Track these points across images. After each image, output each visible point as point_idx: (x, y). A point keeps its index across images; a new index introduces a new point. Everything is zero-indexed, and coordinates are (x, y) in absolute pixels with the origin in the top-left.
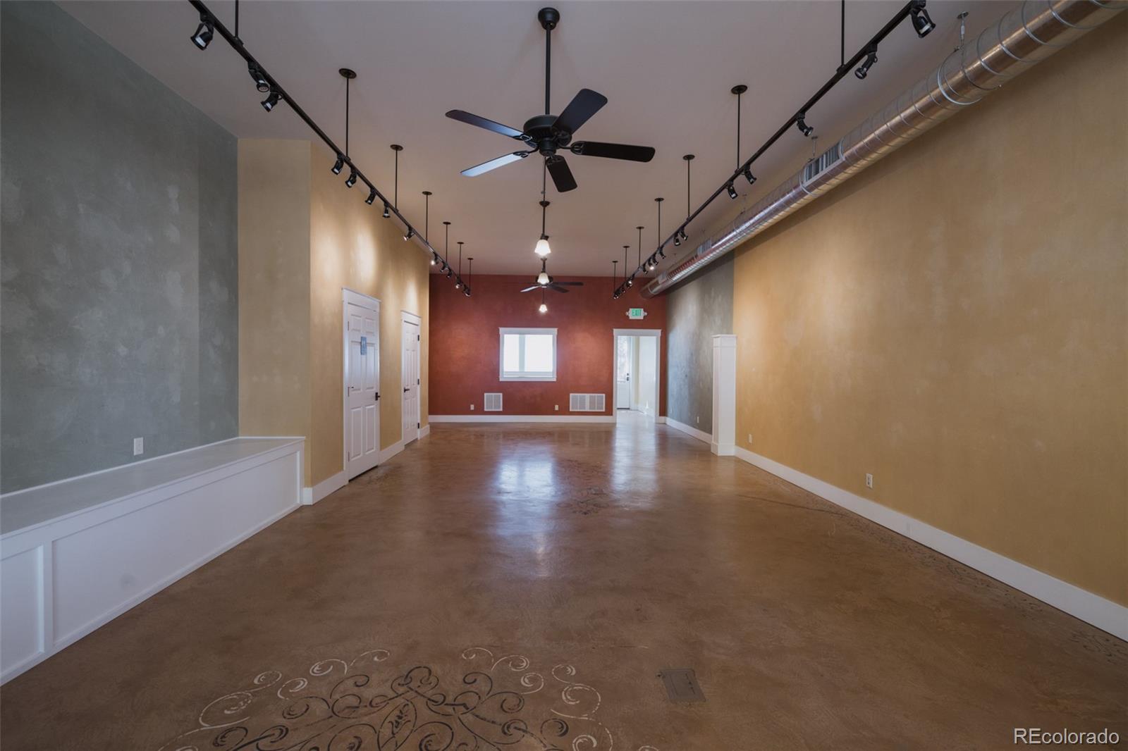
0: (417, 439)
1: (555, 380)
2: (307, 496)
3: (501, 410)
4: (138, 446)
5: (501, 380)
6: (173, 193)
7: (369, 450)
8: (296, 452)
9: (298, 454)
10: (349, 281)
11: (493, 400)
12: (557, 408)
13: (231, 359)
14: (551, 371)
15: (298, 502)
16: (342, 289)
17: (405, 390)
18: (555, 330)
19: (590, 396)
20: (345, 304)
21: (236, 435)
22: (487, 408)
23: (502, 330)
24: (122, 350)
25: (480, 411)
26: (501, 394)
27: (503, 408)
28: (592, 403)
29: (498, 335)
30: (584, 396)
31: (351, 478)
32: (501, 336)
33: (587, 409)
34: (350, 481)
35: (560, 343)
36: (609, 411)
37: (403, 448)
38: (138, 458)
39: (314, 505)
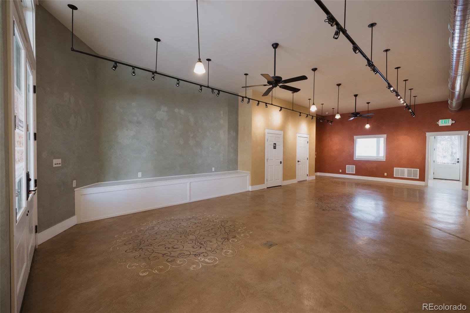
0: (306, 180)
1: (385, 160)
2: (250, 188)
3: (354, 173)
4: (213, 169)
5: (354, 159)
6: (222, 112)
7: (277, 180)
8: (247, 176)
9: (248, 176)
10: (269, 126)
11: (351, 168)
12: (386, 174)
13: (236, 150)
14: (383, 156)
15: (248, 189)
16: (265, 129)
17: (298, 161)
18: (385, 136)
19: (408, 170)
20: (266, 133)
21: (237, 170)
22: (347, 172)
23: (355, 137)
24: (210, 149)
25: (344, 173)
26: (354, 166)
27: (355, 173)
28: (409, 173)
29: (353, 140)
30: (404, 169)
31: (268, 187)
32: (355, 140)
33: (406, 176)
34: (267, 188)
35: (388, 142)
36: (422, 178)
37: (297, 182)
38: (213, 172)
39: (252, 191)
